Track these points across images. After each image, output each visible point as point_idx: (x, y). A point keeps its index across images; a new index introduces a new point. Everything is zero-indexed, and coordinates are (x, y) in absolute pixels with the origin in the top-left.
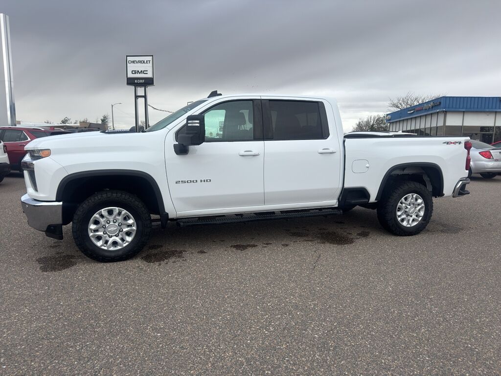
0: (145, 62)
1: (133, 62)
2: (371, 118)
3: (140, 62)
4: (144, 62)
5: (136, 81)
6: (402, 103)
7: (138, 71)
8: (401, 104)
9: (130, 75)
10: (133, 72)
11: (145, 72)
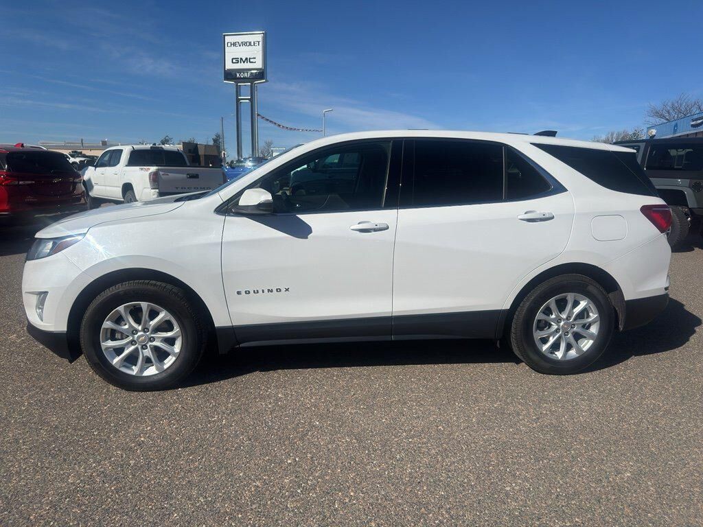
0: (252, 44)
1: (234, 44)
2: (612, 135)
3: (244, 44)
4: (250, 43)
5: (238, 75)
6: (671, 111)
7: (241, 59)
8: (668, 112)
9: (229, 66)
10: (234, 61)
11: (251, 60)
